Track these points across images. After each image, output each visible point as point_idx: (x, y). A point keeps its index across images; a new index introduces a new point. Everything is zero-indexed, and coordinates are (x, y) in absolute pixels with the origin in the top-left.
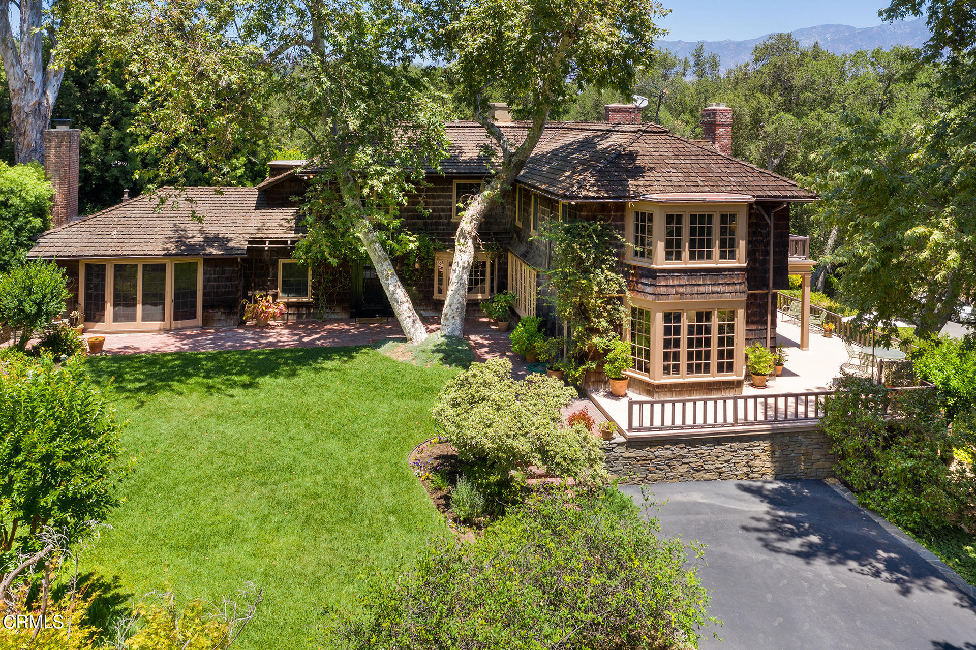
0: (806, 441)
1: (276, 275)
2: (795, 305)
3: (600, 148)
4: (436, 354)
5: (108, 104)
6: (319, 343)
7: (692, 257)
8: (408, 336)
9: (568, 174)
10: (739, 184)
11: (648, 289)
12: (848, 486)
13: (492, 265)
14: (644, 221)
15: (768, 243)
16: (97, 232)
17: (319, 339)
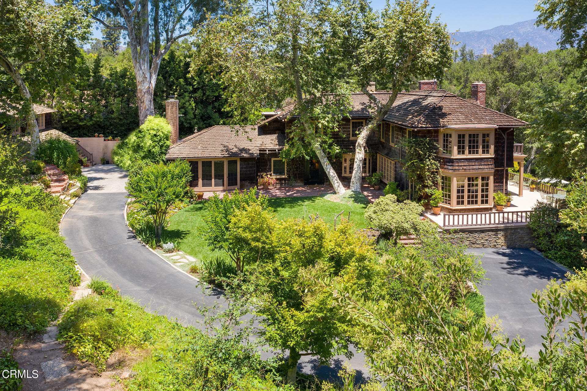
0: (521, 232)
1: (270, 166)
2: (516, 177)
3: (423, 104)
4: (350, 199)
5: (177, 87)
6: (295, 195)
7: (470, 153)
8: (337, 191)
9: (410, 117)
10: (491, 120)
11: (450, 168)
12: (541, 251)
13: (369, 160)
14: (447, 136)
15: (504, 147)
16: (191, 147)
17: (294, 193)
